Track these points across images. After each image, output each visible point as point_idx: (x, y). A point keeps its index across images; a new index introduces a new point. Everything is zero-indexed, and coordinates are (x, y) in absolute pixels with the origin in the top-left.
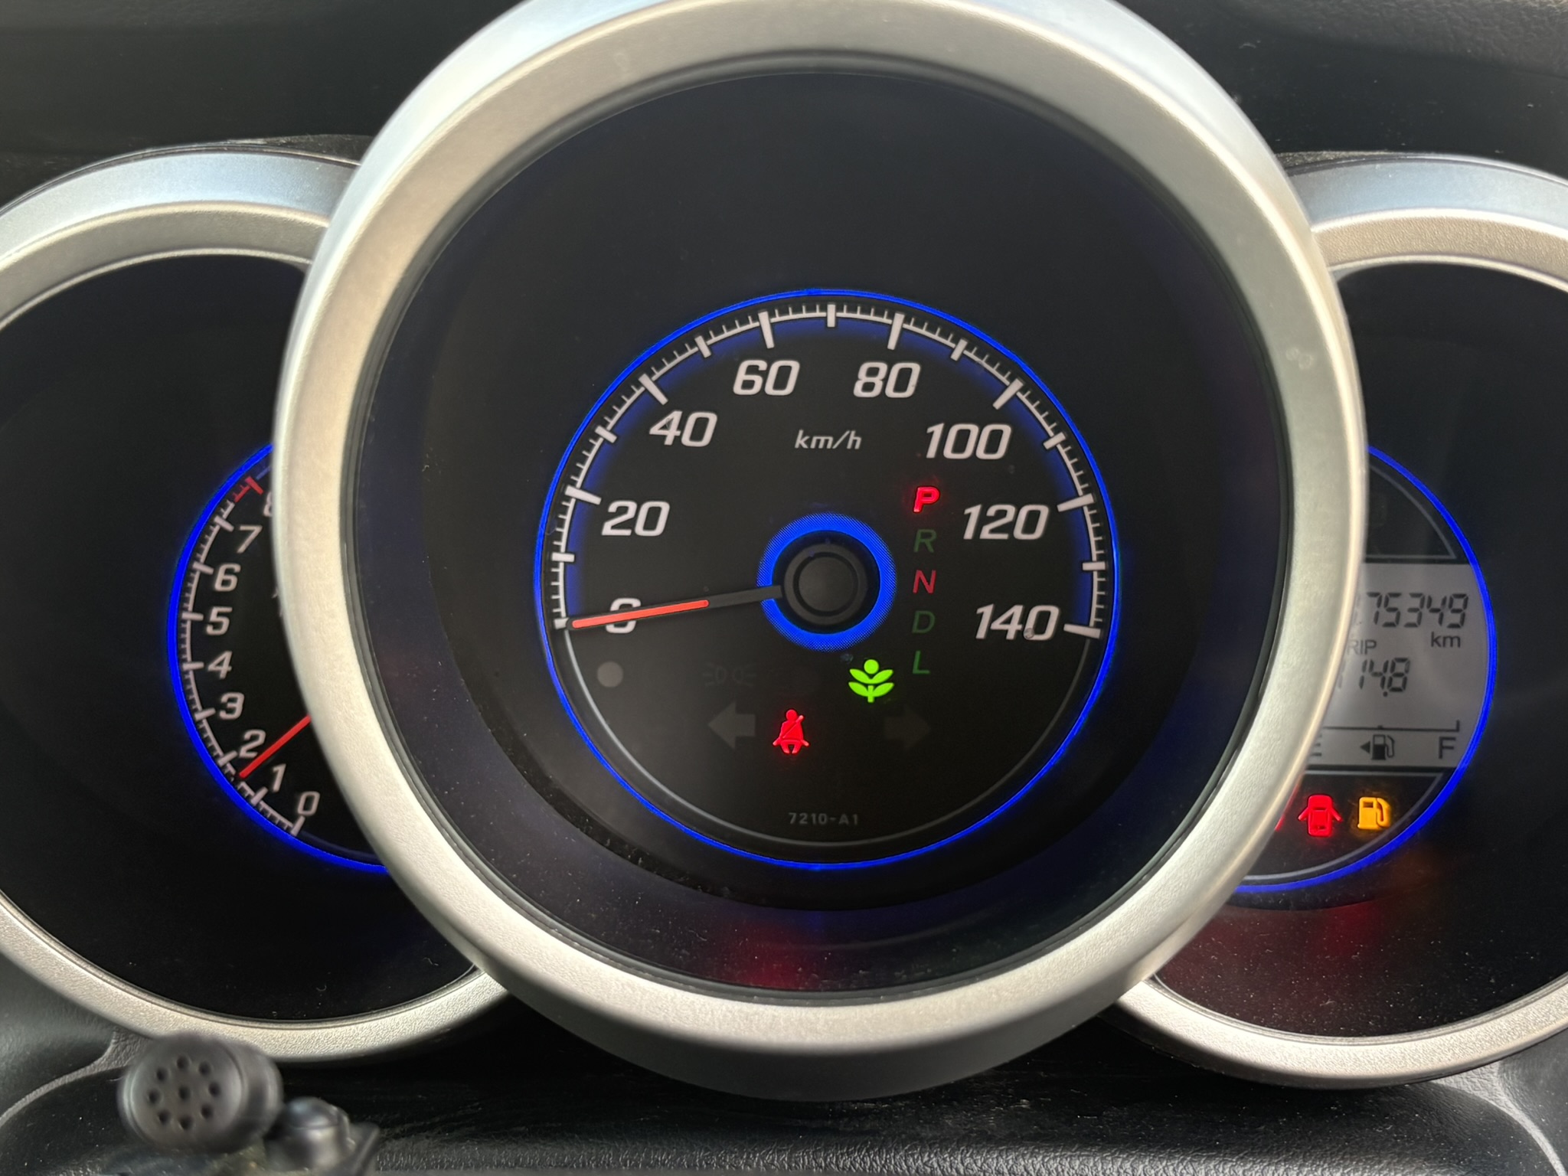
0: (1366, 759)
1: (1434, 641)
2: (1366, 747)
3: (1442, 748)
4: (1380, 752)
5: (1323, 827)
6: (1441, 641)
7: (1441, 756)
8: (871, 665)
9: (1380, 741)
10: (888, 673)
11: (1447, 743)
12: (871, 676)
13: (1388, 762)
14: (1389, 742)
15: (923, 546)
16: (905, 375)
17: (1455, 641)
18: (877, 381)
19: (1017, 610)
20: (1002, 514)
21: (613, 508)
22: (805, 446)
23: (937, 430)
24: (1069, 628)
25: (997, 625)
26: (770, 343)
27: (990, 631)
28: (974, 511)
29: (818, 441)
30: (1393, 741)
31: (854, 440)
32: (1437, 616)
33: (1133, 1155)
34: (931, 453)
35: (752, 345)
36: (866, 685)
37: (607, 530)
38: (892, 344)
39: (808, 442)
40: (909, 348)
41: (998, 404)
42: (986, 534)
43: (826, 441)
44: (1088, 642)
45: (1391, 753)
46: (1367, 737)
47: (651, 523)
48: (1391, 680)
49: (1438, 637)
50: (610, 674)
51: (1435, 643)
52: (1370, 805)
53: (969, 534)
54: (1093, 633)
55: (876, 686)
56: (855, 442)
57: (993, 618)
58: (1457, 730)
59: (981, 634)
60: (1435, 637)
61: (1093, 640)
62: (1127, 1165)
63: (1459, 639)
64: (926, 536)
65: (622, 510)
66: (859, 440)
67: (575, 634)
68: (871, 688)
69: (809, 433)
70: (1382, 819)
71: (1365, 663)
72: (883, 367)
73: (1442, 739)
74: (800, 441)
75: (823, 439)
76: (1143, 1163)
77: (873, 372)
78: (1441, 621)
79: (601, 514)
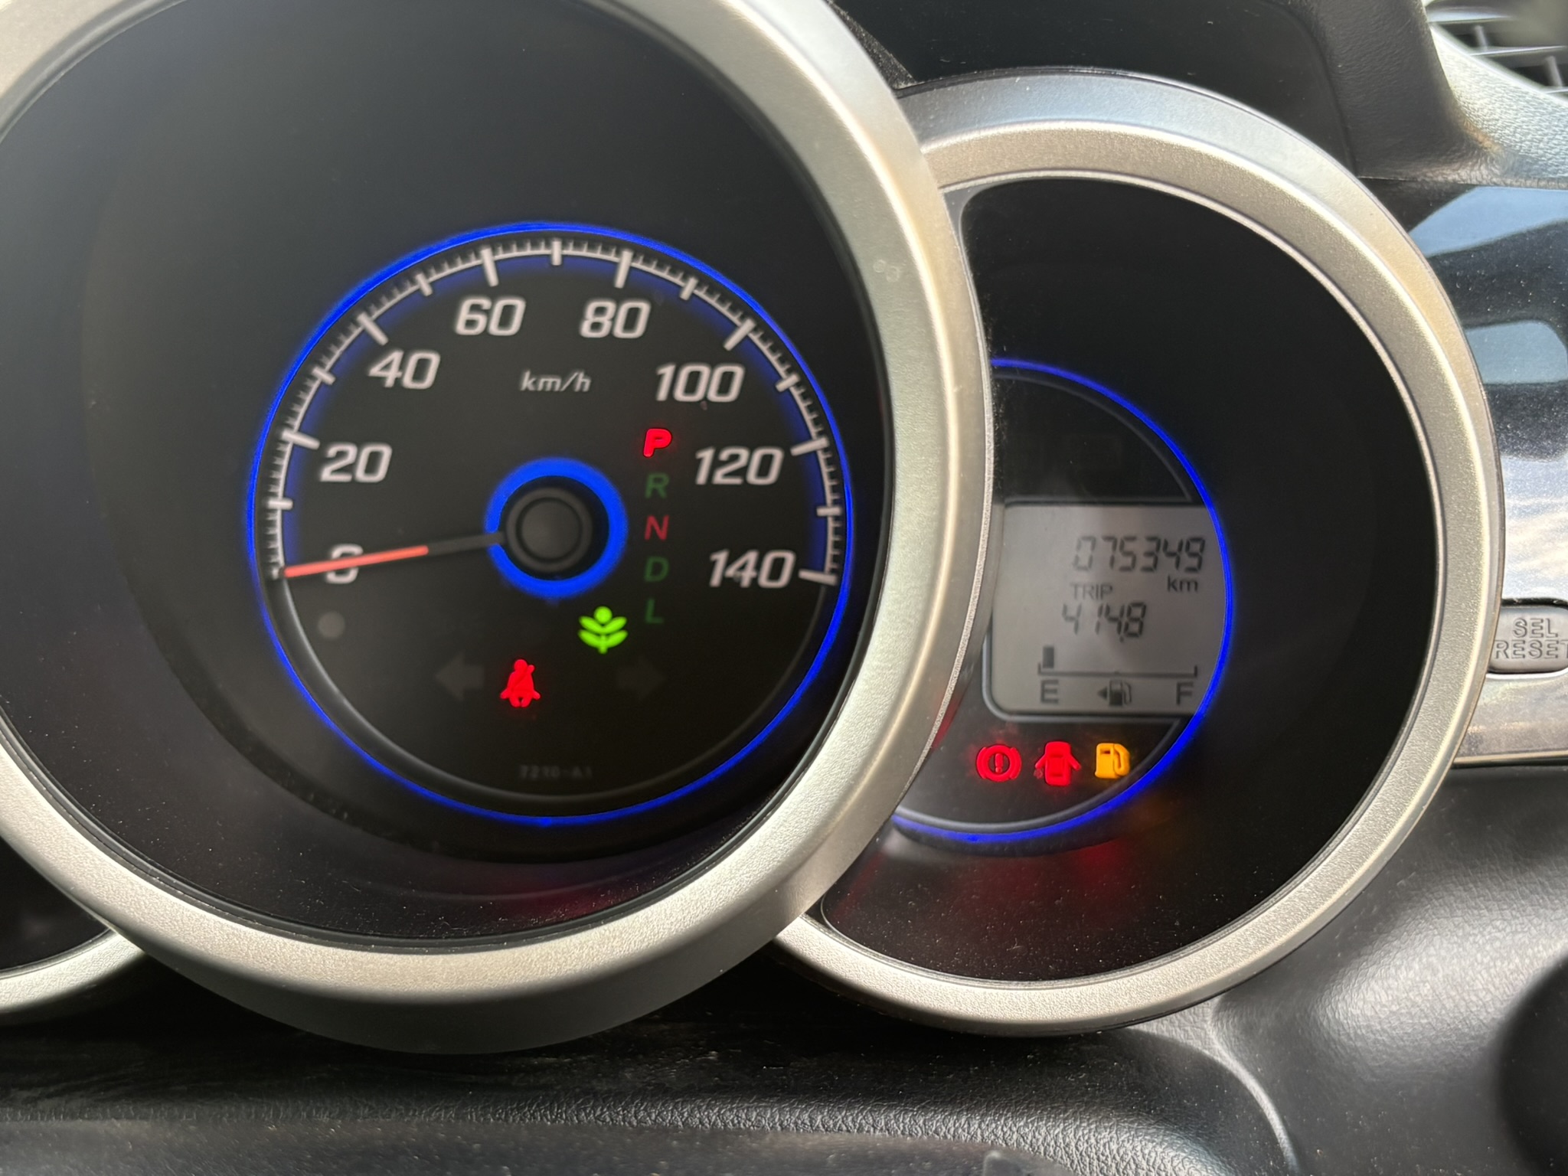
0: (1104, 705)
1: (1171, 585)
2: (1104, 694)
3: (1180, 694)
4: (1117, 698)
5: (1060, 775)
6: (1178, 586)
7: (1179, 701)
8: (603, 614)
9: (1117, 687)
10: (620, 622)
11: (1183, 689)
12: (603, 625)
13: (1126, 708)
14: (1126, 689)
15: (655, 491)
16: (633, 315)
17: (1193, 586)
18: (605, 320)
19: (751, 557)
20: (734, 458)
21: (332, 451)
22: (531, 388)
23: (667, 371)
24: (805, 575)
25: (731, 572)
26: (493, 279)
27: (725, 580)
28: (707, 455)
29: (545, 383)
30: (1130, 687)
31: (582, 381)
32: (1173, 560)
33: (811, 1105)
34: (662, 395)
35: (474, 283)
36: (598, 635)
37: (327, 474)
38: (620, 281)
39: (535, 383)
40: (638, 286)
41: (731, 343)
42: (719, 478)
43: (554, 383)
44: (823, 591)
45: (1128, 698)
46: (1104, 683)
47: (371, 467)
48: (1127, 626)
49: (1175, 581)
50: (331, 625)
51: (1172, 588)
52: (1108, 752)
53: (702, 478)
54: (828, 579)
55: (608, 635)
56: (583, 384)
57: (729, 562)
58: (1196, 674)
59: (716, 581)
60: (1172, 580)
61: (828, 587)
62: (806, 1116)
63: (1196, 584)
64: (658, 480)
65: (341, 455)
66: (588, 382)
67: (295, 583)
68: (603, 638)
69: (537, 373)
70: (1120, 766)
71: (1101, 609)
72: (610, 306)
73: (1179, 686)
74: (527, 383)
75: (550, 380)
76: (822, 1113)
77: (600, 311)
78: (1178, 564)
79: (318, 459)
